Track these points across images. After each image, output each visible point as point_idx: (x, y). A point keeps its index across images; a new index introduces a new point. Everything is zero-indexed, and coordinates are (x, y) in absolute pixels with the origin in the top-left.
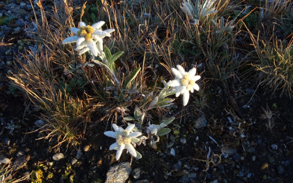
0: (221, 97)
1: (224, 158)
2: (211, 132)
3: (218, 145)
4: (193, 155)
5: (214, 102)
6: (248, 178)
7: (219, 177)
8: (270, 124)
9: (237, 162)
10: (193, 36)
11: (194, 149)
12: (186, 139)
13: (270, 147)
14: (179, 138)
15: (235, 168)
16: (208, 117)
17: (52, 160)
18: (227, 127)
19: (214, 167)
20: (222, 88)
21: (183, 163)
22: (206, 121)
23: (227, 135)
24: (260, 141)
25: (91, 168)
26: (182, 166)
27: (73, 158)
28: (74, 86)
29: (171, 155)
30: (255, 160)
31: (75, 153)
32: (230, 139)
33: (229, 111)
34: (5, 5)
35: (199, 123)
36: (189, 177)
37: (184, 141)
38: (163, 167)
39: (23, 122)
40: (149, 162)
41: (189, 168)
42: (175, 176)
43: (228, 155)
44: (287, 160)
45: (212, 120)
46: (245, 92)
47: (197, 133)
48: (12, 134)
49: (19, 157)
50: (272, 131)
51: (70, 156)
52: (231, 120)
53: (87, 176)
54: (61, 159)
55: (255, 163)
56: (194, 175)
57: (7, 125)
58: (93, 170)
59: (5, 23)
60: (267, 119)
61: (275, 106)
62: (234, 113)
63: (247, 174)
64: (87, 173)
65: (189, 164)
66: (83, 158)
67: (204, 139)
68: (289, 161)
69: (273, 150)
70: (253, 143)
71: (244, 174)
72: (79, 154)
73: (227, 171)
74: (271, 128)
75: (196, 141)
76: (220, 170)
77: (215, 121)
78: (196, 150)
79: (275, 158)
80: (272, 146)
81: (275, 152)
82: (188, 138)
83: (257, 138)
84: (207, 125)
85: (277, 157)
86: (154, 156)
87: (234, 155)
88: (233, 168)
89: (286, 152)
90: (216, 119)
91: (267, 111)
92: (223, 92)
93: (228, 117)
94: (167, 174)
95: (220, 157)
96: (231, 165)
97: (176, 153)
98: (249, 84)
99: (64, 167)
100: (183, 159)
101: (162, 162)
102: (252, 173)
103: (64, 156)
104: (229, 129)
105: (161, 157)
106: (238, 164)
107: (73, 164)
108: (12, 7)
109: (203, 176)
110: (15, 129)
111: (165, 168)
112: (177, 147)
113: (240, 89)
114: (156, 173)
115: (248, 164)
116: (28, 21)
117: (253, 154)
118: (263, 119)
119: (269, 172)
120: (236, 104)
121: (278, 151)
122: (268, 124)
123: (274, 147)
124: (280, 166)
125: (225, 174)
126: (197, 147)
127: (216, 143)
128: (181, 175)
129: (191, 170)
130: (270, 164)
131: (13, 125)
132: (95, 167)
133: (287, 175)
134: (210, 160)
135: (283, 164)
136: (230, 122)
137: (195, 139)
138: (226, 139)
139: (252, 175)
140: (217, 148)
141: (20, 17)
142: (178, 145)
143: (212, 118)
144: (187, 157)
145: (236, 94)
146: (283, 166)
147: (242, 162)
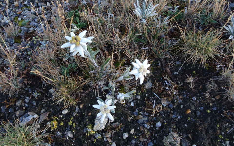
0: (160, 68)
1: (164, 107)
2: (155, 91)
3: (159, 99)
4: (145, 106)
5: (156, 72)
6: (179, 119)
7: (161, 119)
8: (192, 85)
9: (171, 109)
10: (142, 30)
11: (145, 102)
12: (140, 96)
13: (191, 99)
14: (136, 96)
15: (170, 113)
16: (153, 81)
17: (62, 114)
18: (165, 87)
19: (158, 113)
20: (161, 62)
21: (139, 111)
22: (152, 84)
23: (165, 92)
24: (185, 95)
25: (85, 118)
26: (139, 112)
27: (74, 112)
28: (70, 68)
29: (131, 106)
30: (183, 107)
31: (75, 109)
32: (167, 95)
33: (165, 77)
34: (22, 11)
35: (148, 86)
36: (143, 120)
37: (139, 97)
38: (127, 114)
39: (42, 91)
40: (119, 111)
41: (142, 113)
42: (135, 119)
43: (166, 105)
44: (202, 107)
45: (155, 83)
46: (175, 64)
47: (146, 92)
48: (37, 99)
49: (42, 113)
50: (193, 89)
51: (72, 111)
52: (167, 82)
53: (83, 123)
54: (67, 113)
55: (182, 110)
56: (146, 118)
57: (33, 94)
58: (86, 119)
59: (23, 25)
60: (190, 82)
61: (194, 73)
62: (169, 78)
63: (178, 117)
64: (83, 121)
65: (143, 111)
66: (79, 112)
67: (151, 95)
68: (203, 107)
69: (193, 101)
70: (181, 97)
71: (176, 116)
72: (77, 109)
73: (166, 115)
74: (192, 88)
75: (146, 97)
76: (161, 114)
77: (157, 84)
78: (146, 102)
79: (194, 105)
80: (193, 99)
81: (194, 102)
82: (141, 95)
83: (183, 94)
84: (152, 86)
85: (195, 105)
86: (121, 107)
87: (169, 104)
88: (169, 113)
89: (201, 102)
90: (158, 83)
91: (190, 77)
92: (162, 64)
93: (165, 81)
94: (130, 118)
95: (161, 107)
96: (168, 111)
97: (134, 104)
98: (178, 58)
99: (69, 118)
100: (139, 108)
101: (126, 111)
102: (180, 116)
103: (69, 111)
104: (166, 88)
105: (126, 107)
106: (172, 110)
107: (74, 116)
108: (26, 13)
109: (152, 119)
110: (38, 96)
111: (128, 114)
112: (135, 101)
113: (172, 62)
114: (123, 118)
115: (178, 110)
116: (37, 23)
117: (181, 104)
118: (187, 82)
119: (191, 115)
120: (170, 72)
121: (196, 101)
122: (190, 86)
123: (194, 99)
124: (198, 111)
125: (164, 117)
126: (147, 101)
127: (158, 97)
128: (138, 119)
129: (144, 115)
130: (192, 110)
131: (37, 94)
132: (87, 117)
133: (202, 116)
134: (155, 109)
135: (200, 109)
136: (166, 84)
137: (145, 95)
138: (164, 95)
139: (181, 117)
140: (159, 100)
141: (32, 20)
142: (135, 100)
143: (156, 82)
144: (141, 107)
145: (170, 65)
146: (200, 110)
147: (174, 109)
